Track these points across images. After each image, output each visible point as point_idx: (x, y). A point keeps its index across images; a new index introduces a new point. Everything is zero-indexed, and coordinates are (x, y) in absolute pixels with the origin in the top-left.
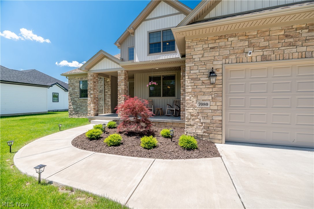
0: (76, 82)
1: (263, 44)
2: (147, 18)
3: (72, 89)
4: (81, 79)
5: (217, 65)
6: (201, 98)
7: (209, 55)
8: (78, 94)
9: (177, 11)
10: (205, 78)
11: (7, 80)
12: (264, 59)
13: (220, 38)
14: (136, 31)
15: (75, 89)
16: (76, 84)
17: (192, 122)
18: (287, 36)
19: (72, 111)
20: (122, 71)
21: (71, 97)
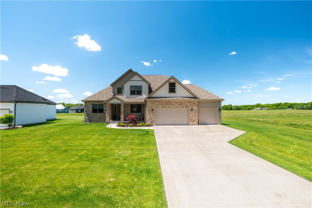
0: (90, 105)
1: (162, 104)
2: (130, 80)
3: (87, 108)
4: (93, 103)
5: (154, 108)
6: (150, 115)
7: (152, 105)
8: (91, 111)
9: (142, 80)
10: (151, 111)
11: (29, 101)
12: (162, 107)
13: (154, 102)
14: (125, 84)
15: (89, 108)
16: (90, 106)
17: (148, 121)
18: (166, 103)
19: (87, 120)
20: (123, 104)
21: (86, 112)
